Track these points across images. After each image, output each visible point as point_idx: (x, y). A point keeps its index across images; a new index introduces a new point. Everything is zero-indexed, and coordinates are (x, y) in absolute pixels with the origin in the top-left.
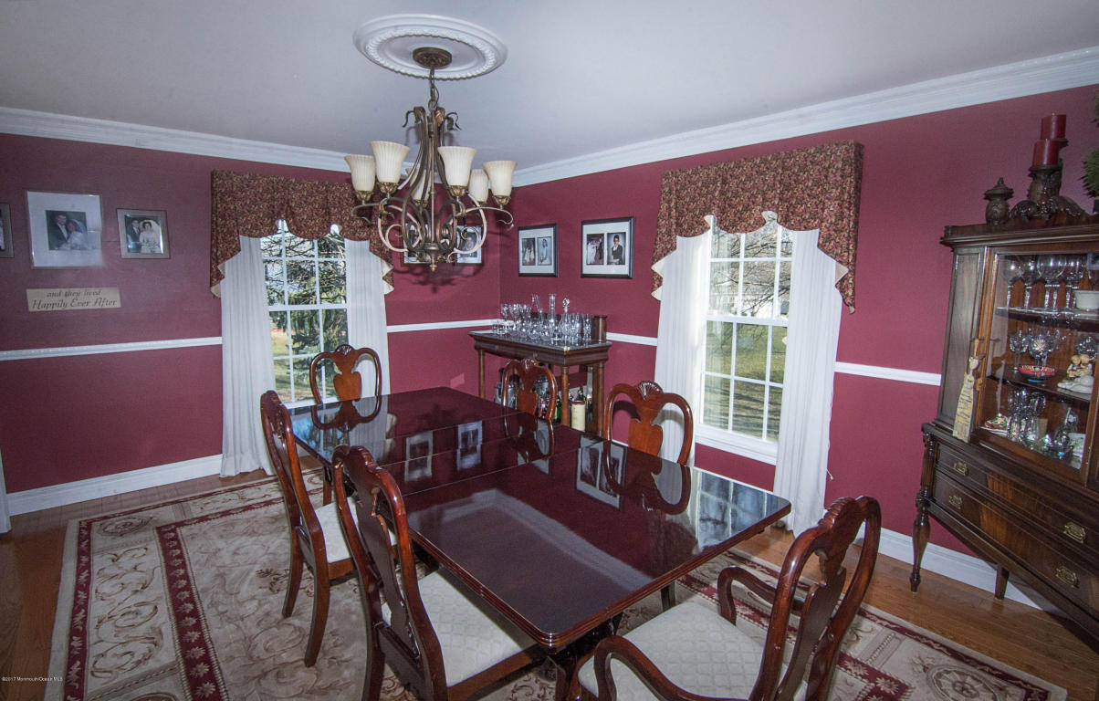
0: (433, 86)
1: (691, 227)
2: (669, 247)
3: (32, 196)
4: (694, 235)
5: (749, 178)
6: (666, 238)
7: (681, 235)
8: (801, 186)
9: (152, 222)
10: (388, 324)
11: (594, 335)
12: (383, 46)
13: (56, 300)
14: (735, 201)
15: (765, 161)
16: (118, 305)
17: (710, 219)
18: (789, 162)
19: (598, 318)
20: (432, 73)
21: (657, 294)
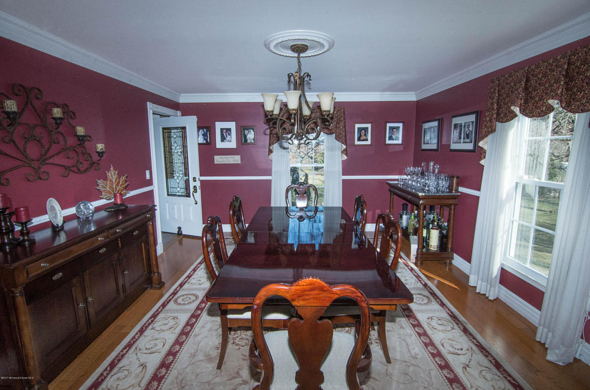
0: (299, 62)
1: (505, 116)
2: (490, 130)
3: (217, 123)
4: (506, 121)
5: (545, 75)
6: (489, 124)
7: (499, 122)
8: (581, 77)
9: (251, 131)
10: (343, 175)
11: (450, 188)
12: (276, 46)
13: (222, 160)
14: (534, 93)
15: (556, 60)
16: (239, 162)
17: (516, 110)
18: (574, 58)
19: (453, 177)
20: (299, 55)
21: (482, 162)
